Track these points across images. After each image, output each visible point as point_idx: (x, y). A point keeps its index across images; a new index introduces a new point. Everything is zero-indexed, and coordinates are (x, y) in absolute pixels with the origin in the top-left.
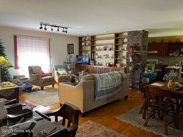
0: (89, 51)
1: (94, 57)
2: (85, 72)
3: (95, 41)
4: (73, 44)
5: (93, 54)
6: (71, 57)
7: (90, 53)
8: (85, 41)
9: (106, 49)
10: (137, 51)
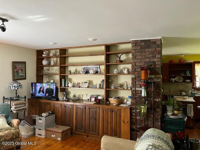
0: (56, 74)
1: (65, 86)
2: (50, 114)
3: (68, 57)
4: (25, 63)
5: (63, 81)
6: (20, 86)
7: (57, 78)
8: (48, 58)
9: (87, 72)
10: (153, 76)
